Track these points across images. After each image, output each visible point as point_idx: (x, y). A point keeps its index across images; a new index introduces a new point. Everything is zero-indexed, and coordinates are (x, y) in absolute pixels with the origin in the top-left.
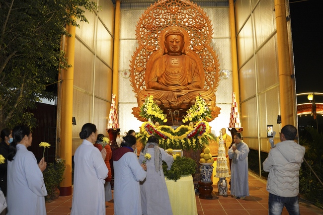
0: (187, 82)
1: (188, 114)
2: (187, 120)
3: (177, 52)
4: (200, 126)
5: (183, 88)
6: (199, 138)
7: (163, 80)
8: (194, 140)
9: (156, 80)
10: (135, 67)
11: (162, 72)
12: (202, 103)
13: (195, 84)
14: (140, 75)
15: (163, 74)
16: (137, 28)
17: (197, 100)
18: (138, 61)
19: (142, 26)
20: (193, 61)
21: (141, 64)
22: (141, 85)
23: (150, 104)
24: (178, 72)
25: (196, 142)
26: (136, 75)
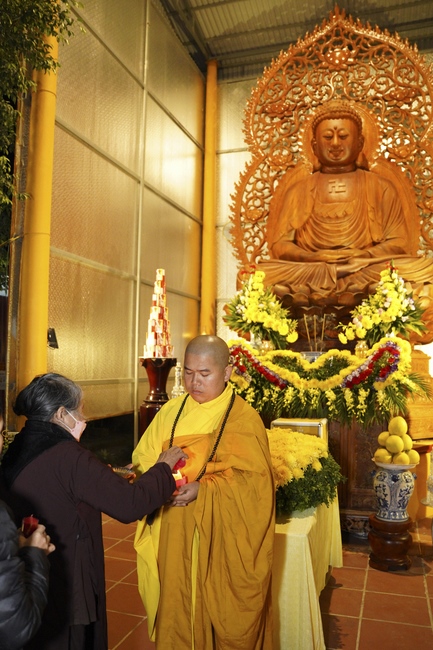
0: (368, 241)
1: (356, 320)
2: (351, 337)
3: (344, 164)
4: (381, 352)
5: (358, 253)
6: (379, 386)
7: (306, 238)
8: (363, 394)
9: (292, 238)
10: (243, 210)
11: (305, 218)
12: (396, 289)
13: (391, 243)
14: (256, 229)
15: (307, 222)
16: (248, 115)
17: (383, 279)
18: (251, 195)
19: (259, 108)
20: (385, 185)
21: (258, 203)
22: (257, 252)
23: (253, 293)
24: (346, 215)
25: (368, 399)
26: (247, 230)
